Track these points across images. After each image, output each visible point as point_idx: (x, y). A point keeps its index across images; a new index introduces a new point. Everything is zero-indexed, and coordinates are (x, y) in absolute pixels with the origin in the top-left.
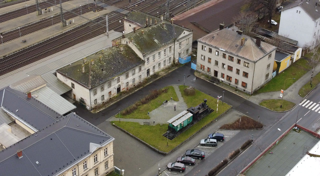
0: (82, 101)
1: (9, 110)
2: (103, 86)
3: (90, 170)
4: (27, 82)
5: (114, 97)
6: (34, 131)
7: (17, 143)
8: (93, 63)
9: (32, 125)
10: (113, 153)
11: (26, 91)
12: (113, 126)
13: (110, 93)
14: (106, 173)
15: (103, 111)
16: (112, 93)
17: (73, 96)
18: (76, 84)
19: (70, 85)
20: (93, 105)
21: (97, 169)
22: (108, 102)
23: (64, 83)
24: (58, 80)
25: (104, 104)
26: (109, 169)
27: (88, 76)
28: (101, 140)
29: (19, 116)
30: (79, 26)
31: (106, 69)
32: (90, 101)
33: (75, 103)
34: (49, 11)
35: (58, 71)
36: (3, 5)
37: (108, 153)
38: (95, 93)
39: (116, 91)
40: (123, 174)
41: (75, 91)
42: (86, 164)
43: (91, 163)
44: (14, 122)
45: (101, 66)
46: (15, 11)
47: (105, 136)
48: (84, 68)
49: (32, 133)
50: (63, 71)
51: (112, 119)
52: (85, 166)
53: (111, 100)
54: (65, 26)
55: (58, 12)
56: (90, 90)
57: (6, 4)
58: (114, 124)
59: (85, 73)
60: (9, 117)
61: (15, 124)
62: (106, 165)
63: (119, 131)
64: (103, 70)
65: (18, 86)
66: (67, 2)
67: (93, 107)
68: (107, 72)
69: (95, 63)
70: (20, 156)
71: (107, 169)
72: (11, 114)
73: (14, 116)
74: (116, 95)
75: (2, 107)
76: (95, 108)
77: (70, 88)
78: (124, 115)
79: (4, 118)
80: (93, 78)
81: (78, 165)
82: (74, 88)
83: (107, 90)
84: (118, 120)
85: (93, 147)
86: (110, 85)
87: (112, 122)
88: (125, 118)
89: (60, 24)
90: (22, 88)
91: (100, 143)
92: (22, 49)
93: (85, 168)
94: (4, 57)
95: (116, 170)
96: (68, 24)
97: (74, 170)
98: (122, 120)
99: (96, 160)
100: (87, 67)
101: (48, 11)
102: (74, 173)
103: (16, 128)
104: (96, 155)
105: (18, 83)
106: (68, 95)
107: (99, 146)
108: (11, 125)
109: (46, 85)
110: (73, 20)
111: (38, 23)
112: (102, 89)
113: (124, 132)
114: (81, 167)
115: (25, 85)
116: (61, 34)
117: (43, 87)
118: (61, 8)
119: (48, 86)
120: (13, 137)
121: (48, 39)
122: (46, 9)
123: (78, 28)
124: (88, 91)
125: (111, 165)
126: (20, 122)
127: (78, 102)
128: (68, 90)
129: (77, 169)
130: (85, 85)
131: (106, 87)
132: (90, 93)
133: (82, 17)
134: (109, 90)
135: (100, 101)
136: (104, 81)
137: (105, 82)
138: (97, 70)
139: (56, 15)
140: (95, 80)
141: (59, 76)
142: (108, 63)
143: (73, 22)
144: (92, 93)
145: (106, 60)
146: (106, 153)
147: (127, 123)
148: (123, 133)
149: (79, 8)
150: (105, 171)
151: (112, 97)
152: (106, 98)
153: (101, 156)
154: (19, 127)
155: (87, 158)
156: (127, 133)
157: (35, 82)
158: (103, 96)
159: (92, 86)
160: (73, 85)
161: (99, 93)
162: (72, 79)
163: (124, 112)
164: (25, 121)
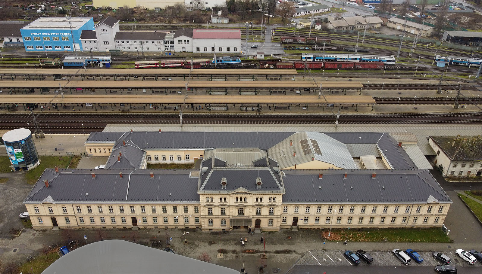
0: (441, 167)
1: (381, 148)
2: (465, 163)
3: (421, 215)
4: (403, 135)
5: (472, 177)
6: (391, 168)
7: (375, 170)
8: (464, 142)
9: (392, 165)
10: (446, 214)
11: (399, 141)
12: (458, 198)
13: (470, 172)
14: (434, 226)
15: (456, 183)
16: (471, 173)
17: (435, 161)
18: (441, 152)
19: (436, 152)
20: (449, 174)
21: (427, 218)
22: (463, 178)
23: (432, 148)
24: (429, 144)
25: (459, 178)
26: (438, 224)
27: (456, 150)
28: (440, 198)
29: (385, 155)
30: (469, 113)
31: (475, 151)
32: (448, 170)
33: (435, 166)
34: (448, 93)
35: (431, 137)
36: (413, 77)
37: (443, 211)
38: (455, 166)
39: (476, 173)
40: (448, 233)
41: (438, 158)
42: (420, 209)
43: (424, 210)
44: (381, 158)
45: (471, 147)
46: (419, 85)
47: (446, 197)
48: (454, 142)
49: (389, 168)
50: (435, 139)
51: (461, 192)
52: (418, 210)
53: (467, 178)
54: (456, 108)
55: (455, 96)
56: (451, 161)
57: (415, 78)
58: (460, 196)
59: (453, 147)
60: (379, 153)
61: (380, 160)
62: (437, 219)
63: (462, 203)
64: (471, 150)
65: (395, 135)
66: (467, 91)
67: (448, 176)
68: (475, 154)
69: (467, 142)
70: (374, 177)
71: (436, 223)
72: (381, 151)
73: (382, 154)
74: (474, 176)
75: (377, 144)
76: (450, 178)
77: (436, 154)
78: (474, 194)
79: (375, 152)
80: (459, 153)
81: (413, 205)
82: (439, 155)
83: (467, 168)
84: (466, 195)
85: (431, 199)
86: (472, 166)
87: (459, 194)
88: (473, 197)
89: (453, 106)
90: (397, 138)
91: (439, 200)
92: (411, 113)
93: (418, 212)
94: (395, 114)
95: (443, 227)
96: (460, 107)
97: (408, 208)
98: (469, 197)
99: (429, 210)
100: (458, 143)
101: (446, 93)
102: (407, 210)
103: (380, 162)
104: (431, 207)
105: (396, 133)
106: (431, 158)
107: (437, 201)
108: (378, 159)
109: (416, 143)
110: (466, 106)
111: (434, 99)
112: (463, 166)
113: (467, 206)
114: (415, 208)
115: (400, 137)
116: (449, 113)
117: (413, 144)
118: (459, 93)
119: (418, 145)
120: (375, 166)
121: (436, 113)
122: (445, 91)
123: (468, 114)
124: (450, 161)
125: (441, 222)
126: (384, 159)
127: (438, 167)
128: (433, 155)
129: (411, 208)
130: (449, 156)
131: (468, 165)
132: (450, 164)
133: (477, 106)
134: (470, 169)
135: (456, 174)
136: (468, 159)
137: (469, 161)
138: (466, 148)
139: (452, 98)
140: (460, 155)
141: (431, 142)
142: (479, 147)
143: (465, 108)
144: (452, 165)
145: (479, 144)
146: (440, 210)
147: (473, 201)
148: (465, 207)
149: (476, 99)
150: (434, 223)
151: (470, 176)
152: (464, 175)
153: (435, 210)
154: (383, 162)
155: (423, 205)
156: (469, 209)
157: (409, 138)
158: (462, 171)
159: (454, 159)
160: (439, 152)
161: (459, 168)
162: (440, 147)
163: (475, 192)
164: (389, 160)
